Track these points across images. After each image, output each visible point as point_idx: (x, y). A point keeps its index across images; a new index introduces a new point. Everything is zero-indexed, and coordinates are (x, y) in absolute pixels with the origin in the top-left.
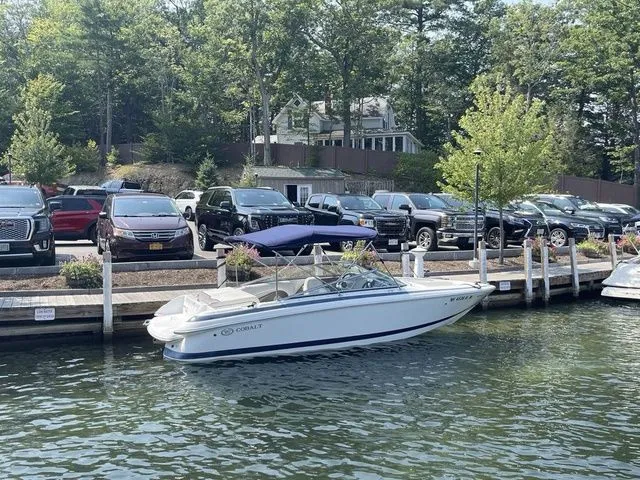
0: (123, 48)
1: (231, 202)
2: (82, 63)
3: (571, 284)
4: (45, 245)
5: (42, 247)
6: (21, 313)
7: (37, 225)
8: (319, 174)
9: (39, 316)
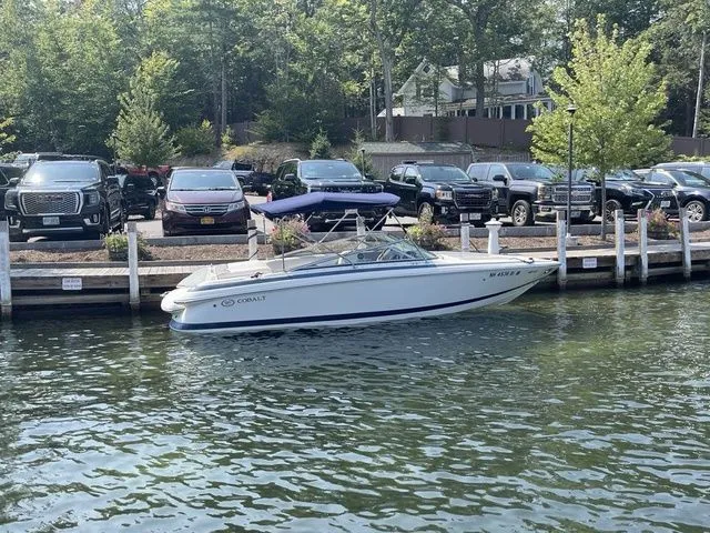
0: (237, 19)
1: (296, 175)
2: (196, 38)
3: (681, 263)
4: (95, 220)
5: (92, 221)
6: (48, 282)
7: (87, 199)
8: (442, 148)
9: (66, 286)
